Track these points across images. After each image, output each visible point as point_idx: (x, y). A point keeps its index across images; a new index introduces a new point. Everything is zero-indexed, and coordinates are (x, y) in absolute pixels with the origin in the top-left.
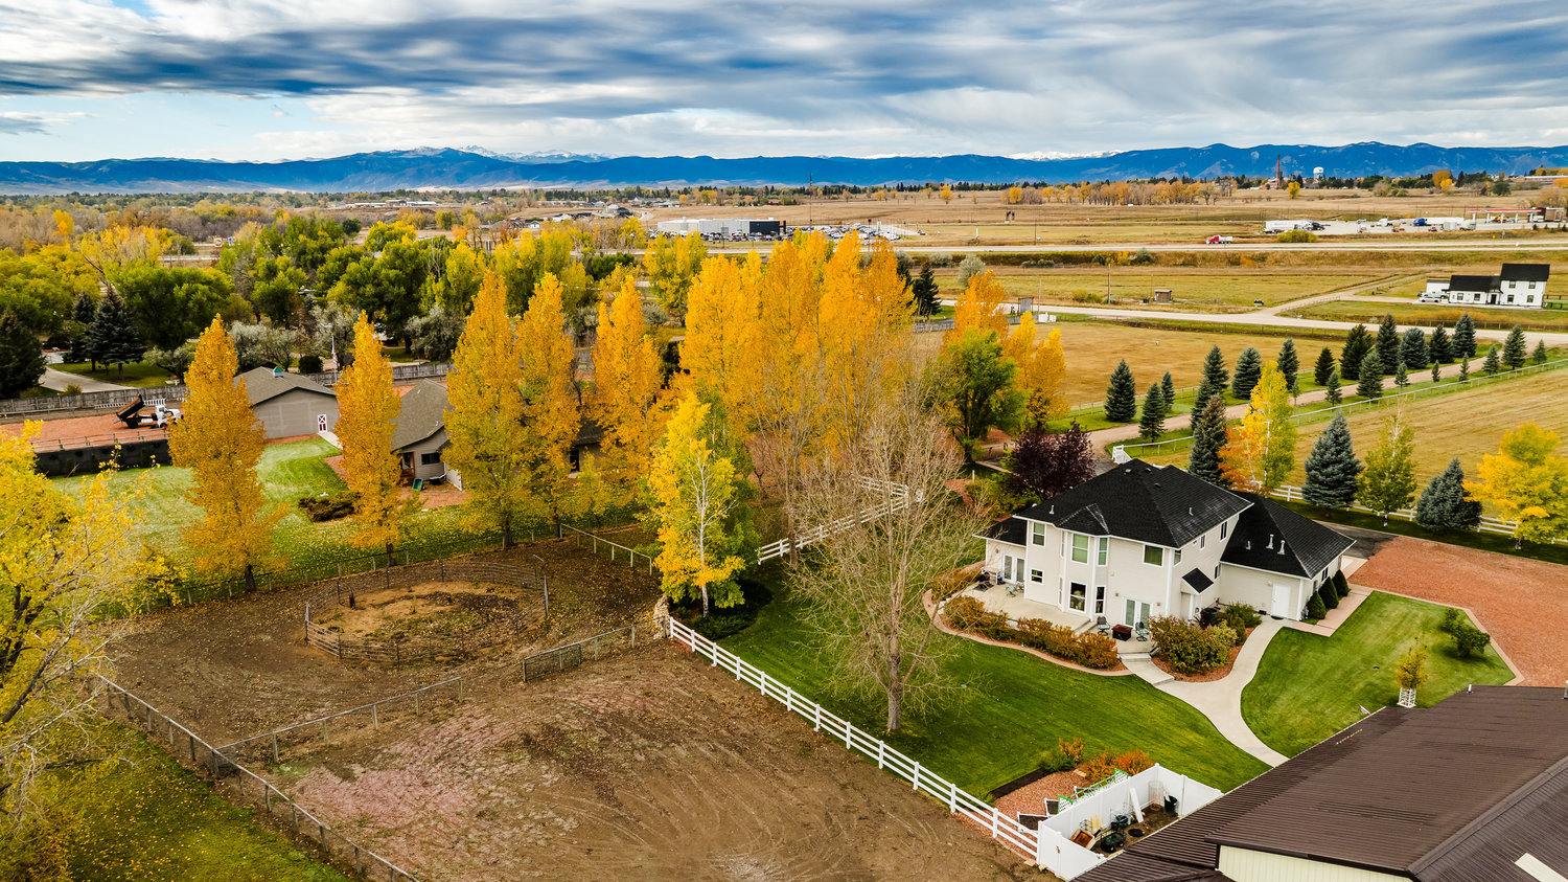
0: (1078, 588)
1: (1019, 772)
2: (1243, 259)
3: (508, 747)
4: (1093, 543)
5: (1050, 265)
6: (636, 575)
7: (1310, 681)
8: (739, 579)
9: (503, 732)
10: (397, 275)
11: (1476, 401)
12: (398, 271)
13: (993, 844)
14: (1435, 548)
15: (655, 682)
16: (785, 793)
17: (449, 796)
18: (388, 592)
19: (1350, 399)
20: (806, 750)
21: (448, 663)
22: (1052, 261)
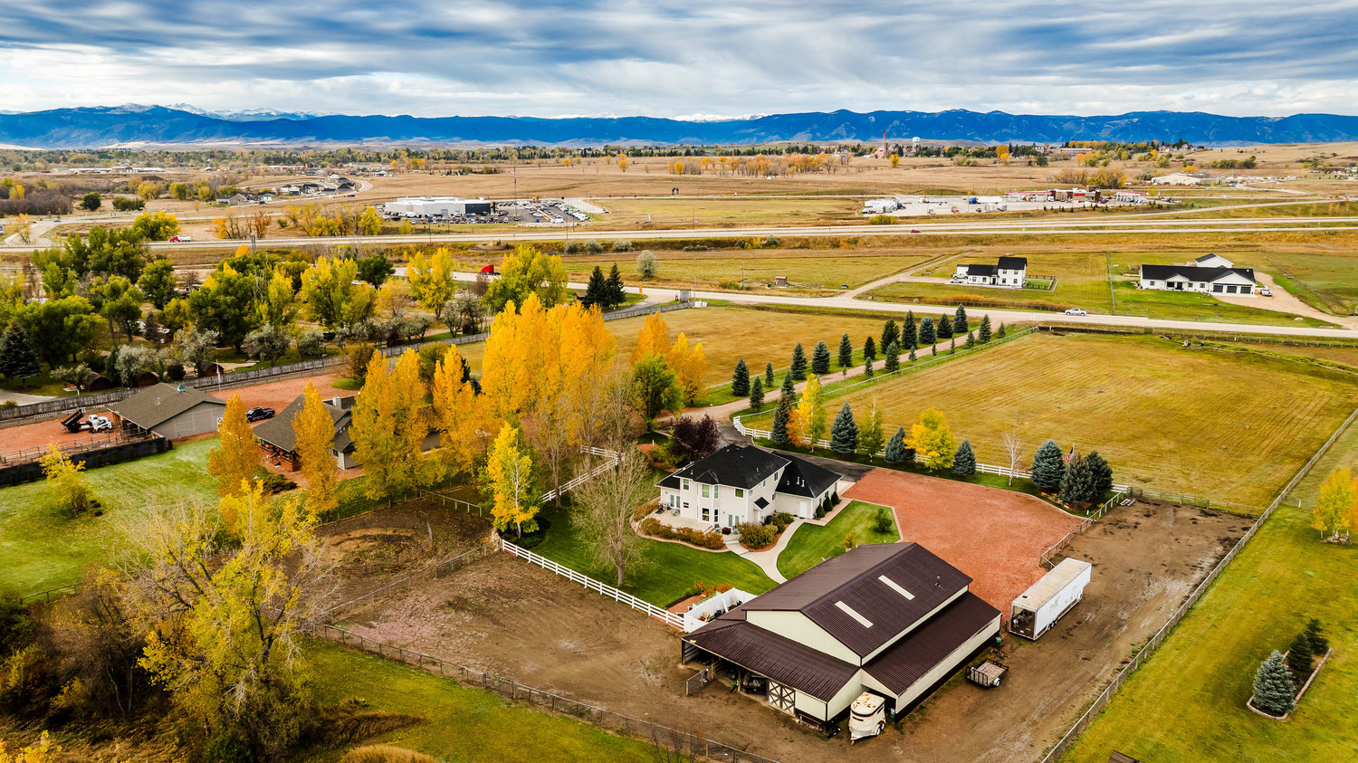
0: (705, 510)
1: (677, 597)
2: (842, 243)
3: (442, 607)
4: (712, 488)
5: (705, 249)
6: (472, 517)
7: (810, 548)
8: (536, 518)
9: (436, 601)
10: (232, 300)
11: (954, 369)
12: (233, 297)
13: (667, 625)
14: (892, 474)
15: (502, 572)
16: (576, 614)
17: (424, 629)
18: (336, 537)
19: (881, 371)
20: (582, 597)
21: (392, 572)
22: (706, 246)
